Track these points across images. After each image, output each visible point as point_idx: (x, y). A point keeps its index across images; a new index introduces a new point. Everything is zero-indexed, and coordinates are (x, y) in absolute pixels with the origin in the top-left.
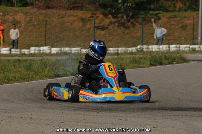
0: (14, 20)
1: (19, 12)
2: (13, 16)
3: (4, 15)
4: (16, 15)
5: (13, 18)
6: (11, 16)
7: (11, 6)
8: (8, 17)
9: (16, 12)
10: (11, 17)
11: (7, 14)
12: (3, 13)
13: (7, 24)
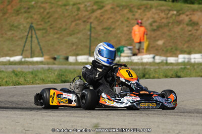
0: (191, 21)
1: (197, 10)
2: (190, 16)
3: (179, 15)
4: (194, 14)
5: (190, 18)
6: (187, 15)
7: (190, 4)
8: (183, 17)
9: (194, 10)
10: (188, 17)
11: (183, 13)
12: (178, 11)
13: (181, 26)
